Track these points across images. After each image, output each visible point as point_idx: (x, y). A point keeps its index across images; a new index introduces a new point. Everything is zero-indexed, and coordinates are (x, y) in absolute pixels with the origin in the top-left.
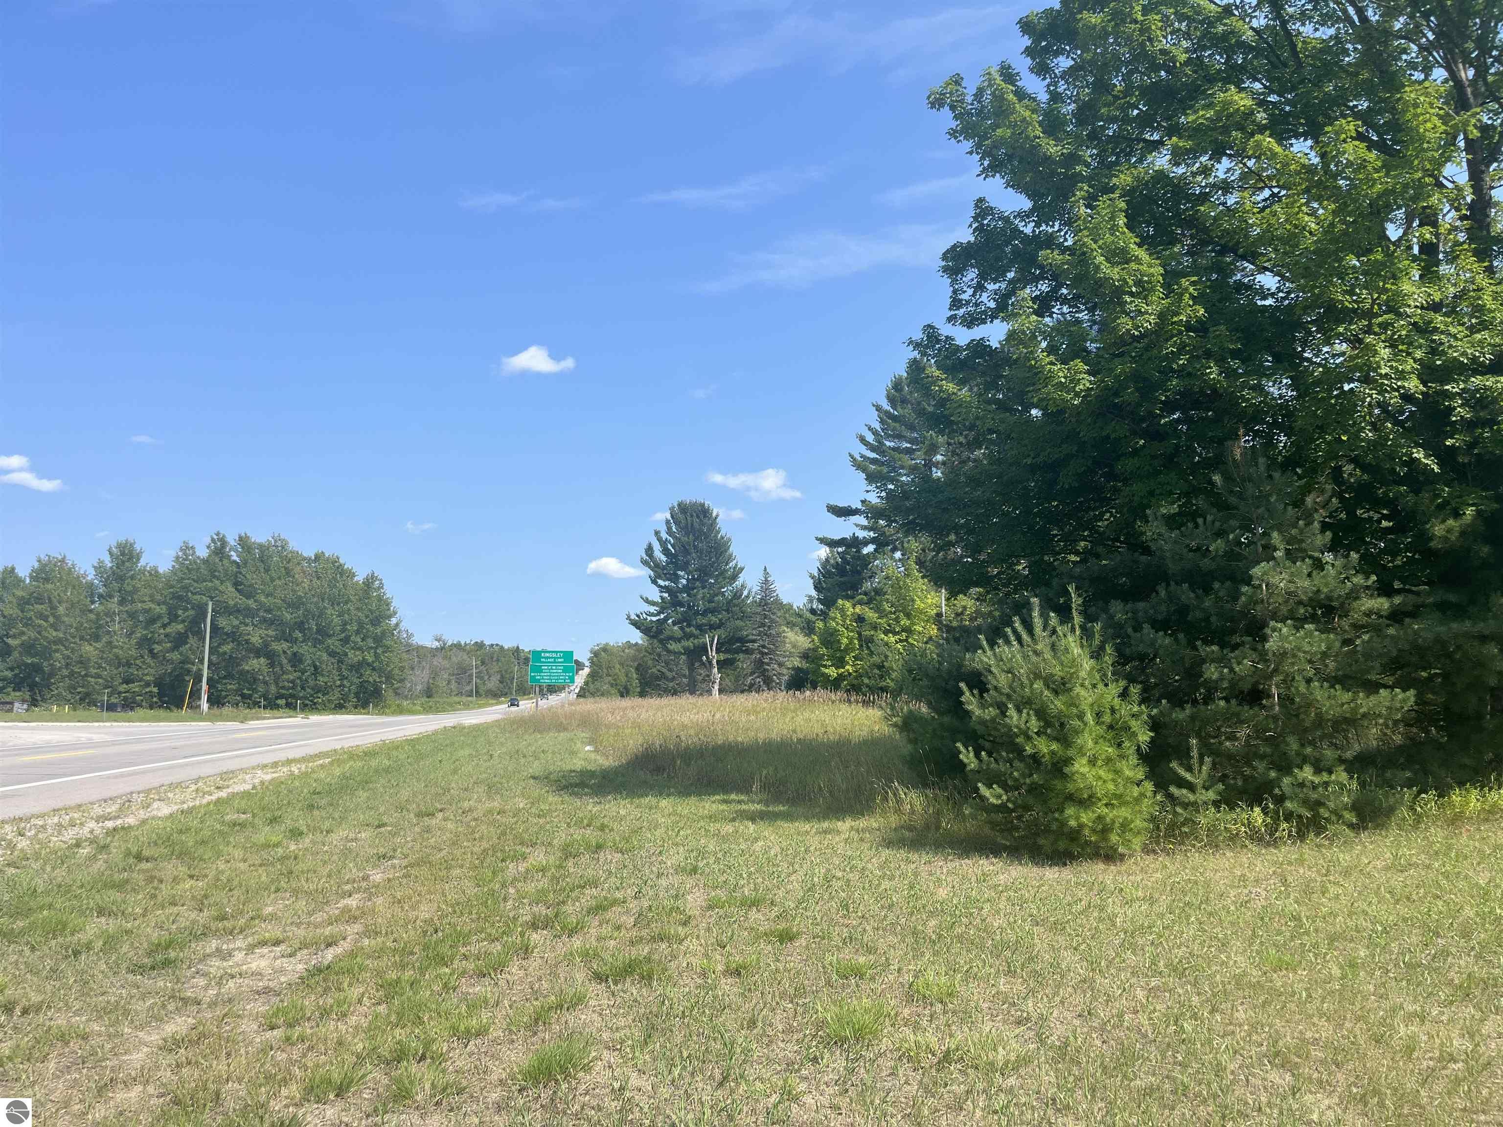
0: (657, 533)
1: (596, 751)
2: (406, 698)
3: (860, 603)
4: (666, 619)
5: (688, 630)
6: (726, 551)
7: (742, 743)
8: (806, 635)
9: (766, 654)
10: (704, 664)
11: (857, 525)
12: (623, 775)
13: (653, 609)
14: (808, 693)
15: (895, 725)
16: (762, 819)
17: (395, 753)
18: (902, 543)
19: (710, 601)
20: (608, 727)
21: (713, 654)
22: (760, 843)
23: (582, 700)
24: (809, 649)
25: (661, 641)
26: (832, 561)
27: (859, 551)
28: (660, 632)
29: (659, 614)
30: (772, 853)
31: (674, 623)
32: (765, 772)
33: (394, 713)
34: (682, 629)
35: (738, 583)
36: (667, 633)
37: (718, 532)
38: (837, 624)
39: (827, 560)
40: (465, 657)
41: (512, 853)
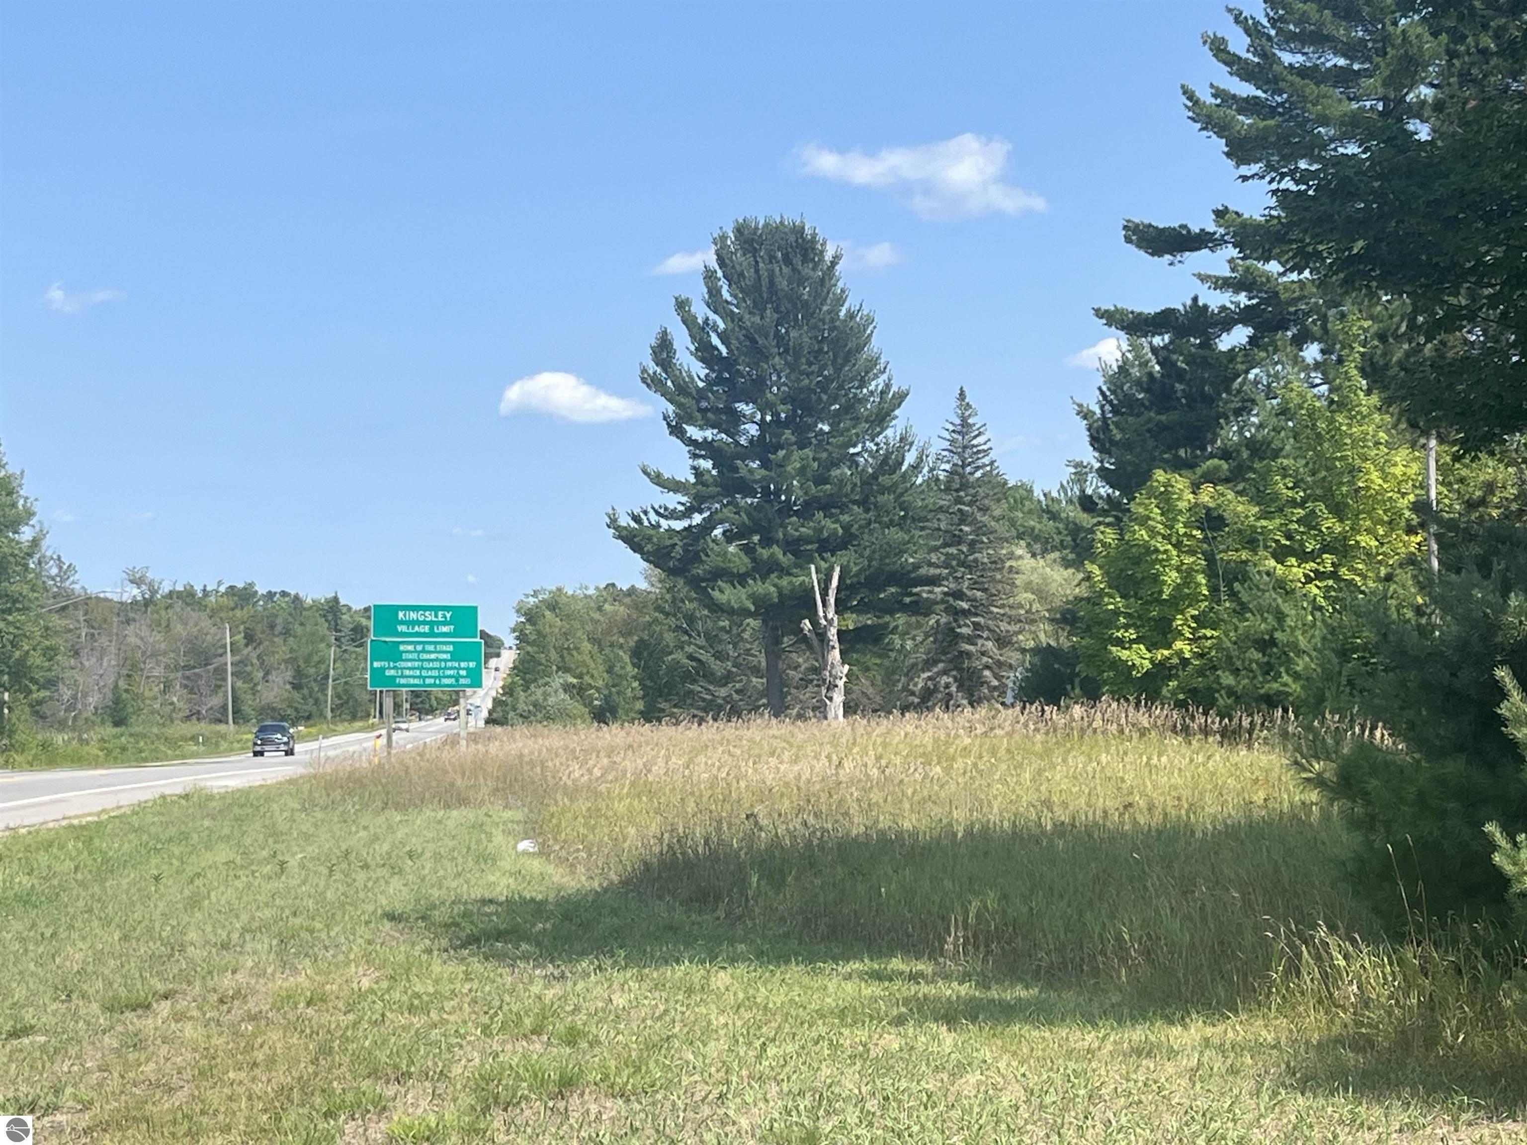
0: (682, 305)
1: (544, 852)
2: (62, 725)
3: (1211, 478)
4: (707, 527)
5: (764, 553)
6: (859, 349)
7: (914, 834)
8: (1067, 564)
9: (966, 613)
10: (805, 639)
11: (1203, 278)
12: (614, 912)
13: (674, 501)
14: (1077, 711)
15: (1319, 782)
16: (974, 1019)
17: (43, 858)
18: (1324, 318)
19: (821, 480)
20: (572, 793)
21: (827, 613)
22: (973, 1078)
23: (498, 729)
24: (1078, 599)
25: (695, 583)
26: (1136, 372)
27: (1207, 344)
28: (692, 556)
29: (688, 513)
30: (1005, 1101)
31: (729, 537)
32: (975, 904)
33: (32, 765)
34: (748, 550)
35: (892, 434)
36: (711, 561)
37: (840, 301)
38: (1153, 532)
39: (1123, 369)
40: (206, 623)
41: (350, 1097)
